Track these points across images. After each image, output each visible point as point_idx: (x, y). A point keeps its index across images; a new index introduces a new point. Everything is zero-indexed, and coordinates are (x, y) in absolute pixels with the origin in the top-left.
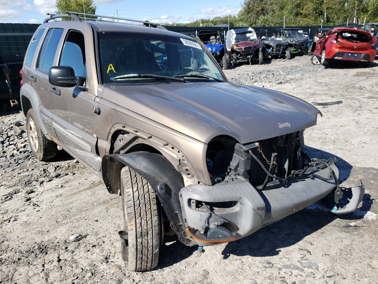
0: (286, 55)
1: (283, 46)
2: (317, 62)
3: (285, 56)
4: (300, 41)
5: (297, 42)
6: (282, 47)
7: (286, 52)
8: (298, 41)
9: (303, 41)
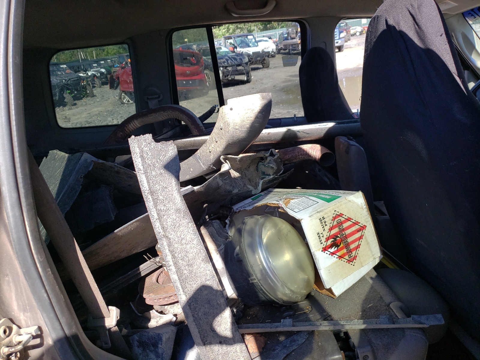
0: (65, 100)
1: (58, 88)
2: (128, 101)
3: (66, 102)
4: (73, 80)
5: (68, 81)
6: (57, 90)
7: (65, 95)
8: (70, 79)
9: (76, 79)
